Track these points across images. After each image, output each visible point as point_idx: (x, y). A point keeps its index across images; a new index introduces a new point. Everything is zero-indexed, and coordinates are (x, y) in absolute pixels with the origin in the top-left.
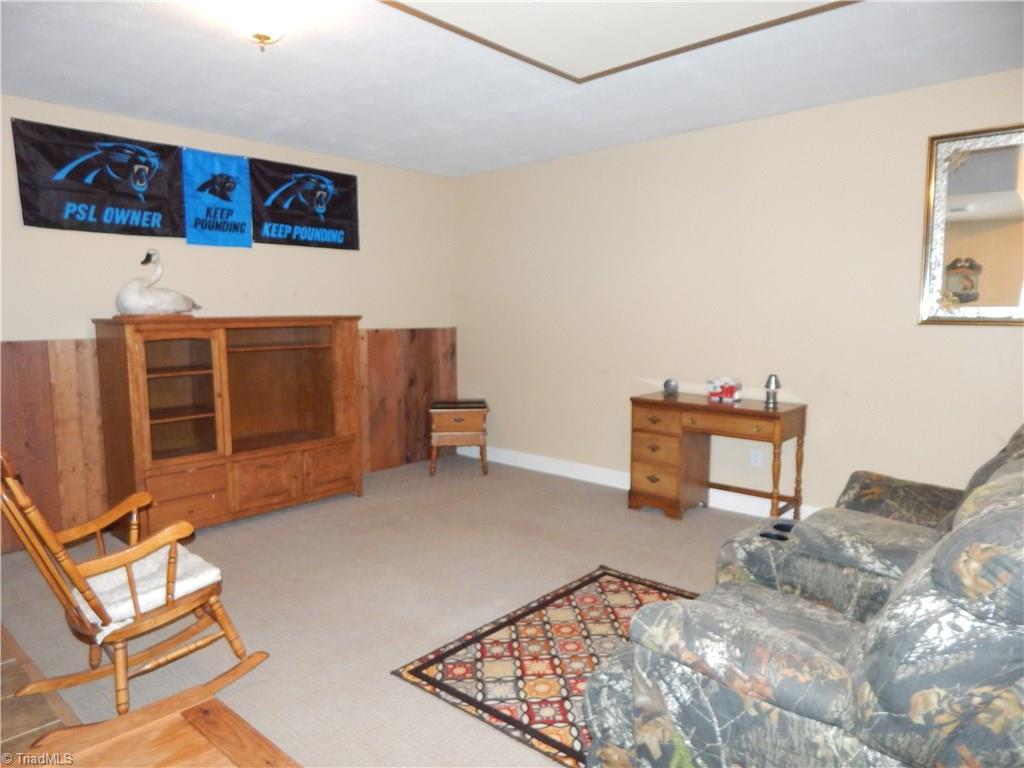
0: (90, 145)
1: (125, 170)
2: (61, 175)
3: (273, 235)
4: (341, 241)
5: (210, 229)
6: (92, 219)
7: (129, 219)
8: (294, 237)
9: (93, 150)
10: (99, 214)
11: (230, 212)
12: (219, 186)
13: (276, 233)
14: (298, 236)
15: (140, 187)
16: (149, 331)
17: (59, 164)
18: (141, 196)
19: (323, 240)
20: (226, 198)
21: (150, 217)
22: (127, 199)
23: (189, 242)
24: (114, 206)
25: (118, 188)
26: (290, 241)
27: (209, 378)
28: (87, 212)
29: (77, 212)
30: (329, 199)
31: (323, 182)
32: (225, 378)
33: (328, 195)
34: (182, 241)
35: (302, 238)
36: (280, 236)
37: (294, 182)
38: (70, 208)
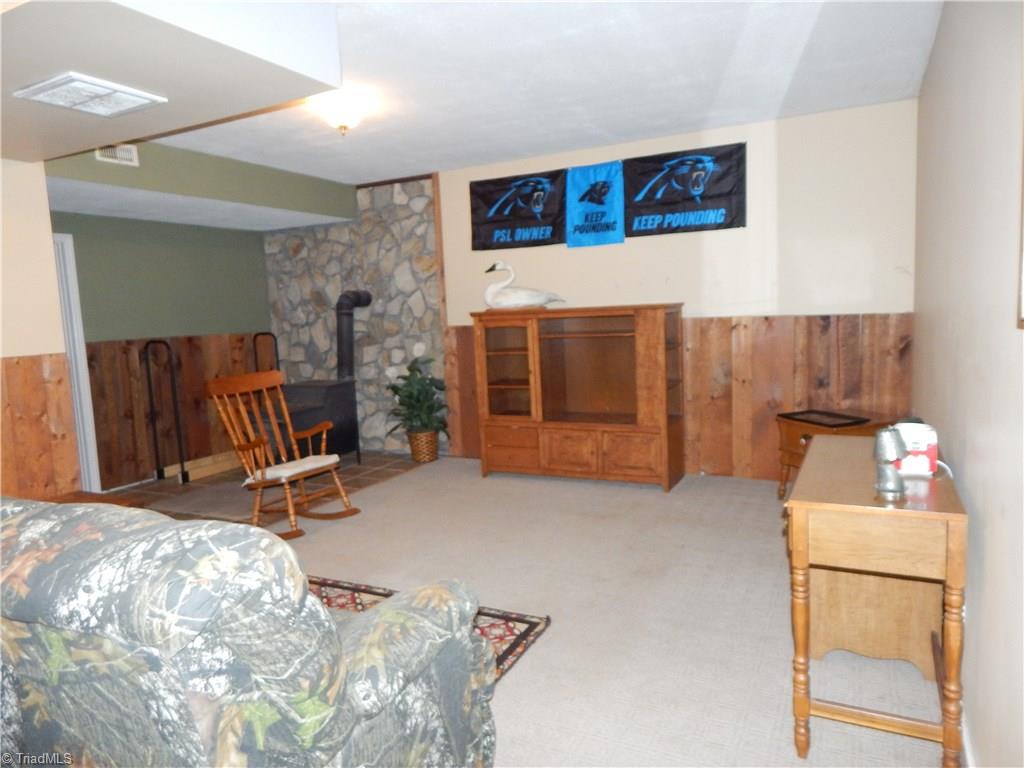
0: (507, 187)
1: (527, 199)
2: (492, 213)
3: (643, 228)
4: (721, 220)
5: (587, 232)
6: (509, 240)
7: (531, 235)
8: (665, 225)
9: (510, 189)
10: (512, 236)
11: (603, 214)
12: (596, 194)
13: (645, 225)
14: (669, 224)
15: (538, 209)
16: (487, 320)
17: (490, 206)
18: (539, 216)
19: (698, 223)
20: (601, 202)
21: (545, 231)
22: (529, 220)
23: (569, 246)
24: (521, 227)
25: (523, 213)
26: (661, 230)
27: (526, 357)
28: (506, 235)
29: (501, 237)
30: (707, 179)
31: (701, 161)
32: (537, 359)
33: (706, 176)
34: (565, 245)
35: (674, 225)
36: (649, 227)
37: (667, 170)
38: (498, 234)
